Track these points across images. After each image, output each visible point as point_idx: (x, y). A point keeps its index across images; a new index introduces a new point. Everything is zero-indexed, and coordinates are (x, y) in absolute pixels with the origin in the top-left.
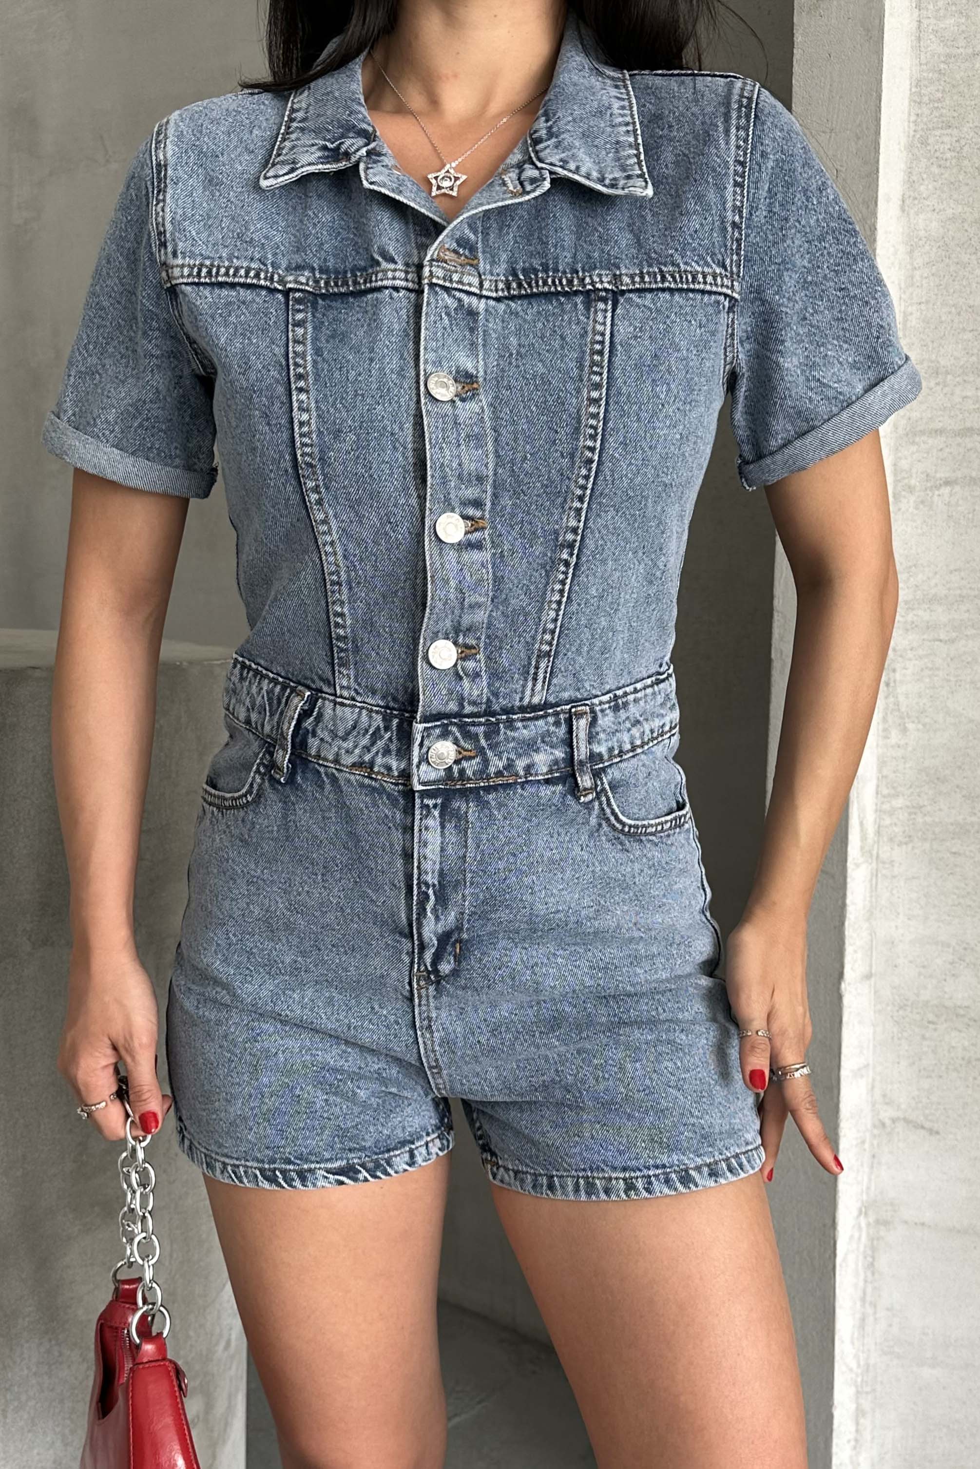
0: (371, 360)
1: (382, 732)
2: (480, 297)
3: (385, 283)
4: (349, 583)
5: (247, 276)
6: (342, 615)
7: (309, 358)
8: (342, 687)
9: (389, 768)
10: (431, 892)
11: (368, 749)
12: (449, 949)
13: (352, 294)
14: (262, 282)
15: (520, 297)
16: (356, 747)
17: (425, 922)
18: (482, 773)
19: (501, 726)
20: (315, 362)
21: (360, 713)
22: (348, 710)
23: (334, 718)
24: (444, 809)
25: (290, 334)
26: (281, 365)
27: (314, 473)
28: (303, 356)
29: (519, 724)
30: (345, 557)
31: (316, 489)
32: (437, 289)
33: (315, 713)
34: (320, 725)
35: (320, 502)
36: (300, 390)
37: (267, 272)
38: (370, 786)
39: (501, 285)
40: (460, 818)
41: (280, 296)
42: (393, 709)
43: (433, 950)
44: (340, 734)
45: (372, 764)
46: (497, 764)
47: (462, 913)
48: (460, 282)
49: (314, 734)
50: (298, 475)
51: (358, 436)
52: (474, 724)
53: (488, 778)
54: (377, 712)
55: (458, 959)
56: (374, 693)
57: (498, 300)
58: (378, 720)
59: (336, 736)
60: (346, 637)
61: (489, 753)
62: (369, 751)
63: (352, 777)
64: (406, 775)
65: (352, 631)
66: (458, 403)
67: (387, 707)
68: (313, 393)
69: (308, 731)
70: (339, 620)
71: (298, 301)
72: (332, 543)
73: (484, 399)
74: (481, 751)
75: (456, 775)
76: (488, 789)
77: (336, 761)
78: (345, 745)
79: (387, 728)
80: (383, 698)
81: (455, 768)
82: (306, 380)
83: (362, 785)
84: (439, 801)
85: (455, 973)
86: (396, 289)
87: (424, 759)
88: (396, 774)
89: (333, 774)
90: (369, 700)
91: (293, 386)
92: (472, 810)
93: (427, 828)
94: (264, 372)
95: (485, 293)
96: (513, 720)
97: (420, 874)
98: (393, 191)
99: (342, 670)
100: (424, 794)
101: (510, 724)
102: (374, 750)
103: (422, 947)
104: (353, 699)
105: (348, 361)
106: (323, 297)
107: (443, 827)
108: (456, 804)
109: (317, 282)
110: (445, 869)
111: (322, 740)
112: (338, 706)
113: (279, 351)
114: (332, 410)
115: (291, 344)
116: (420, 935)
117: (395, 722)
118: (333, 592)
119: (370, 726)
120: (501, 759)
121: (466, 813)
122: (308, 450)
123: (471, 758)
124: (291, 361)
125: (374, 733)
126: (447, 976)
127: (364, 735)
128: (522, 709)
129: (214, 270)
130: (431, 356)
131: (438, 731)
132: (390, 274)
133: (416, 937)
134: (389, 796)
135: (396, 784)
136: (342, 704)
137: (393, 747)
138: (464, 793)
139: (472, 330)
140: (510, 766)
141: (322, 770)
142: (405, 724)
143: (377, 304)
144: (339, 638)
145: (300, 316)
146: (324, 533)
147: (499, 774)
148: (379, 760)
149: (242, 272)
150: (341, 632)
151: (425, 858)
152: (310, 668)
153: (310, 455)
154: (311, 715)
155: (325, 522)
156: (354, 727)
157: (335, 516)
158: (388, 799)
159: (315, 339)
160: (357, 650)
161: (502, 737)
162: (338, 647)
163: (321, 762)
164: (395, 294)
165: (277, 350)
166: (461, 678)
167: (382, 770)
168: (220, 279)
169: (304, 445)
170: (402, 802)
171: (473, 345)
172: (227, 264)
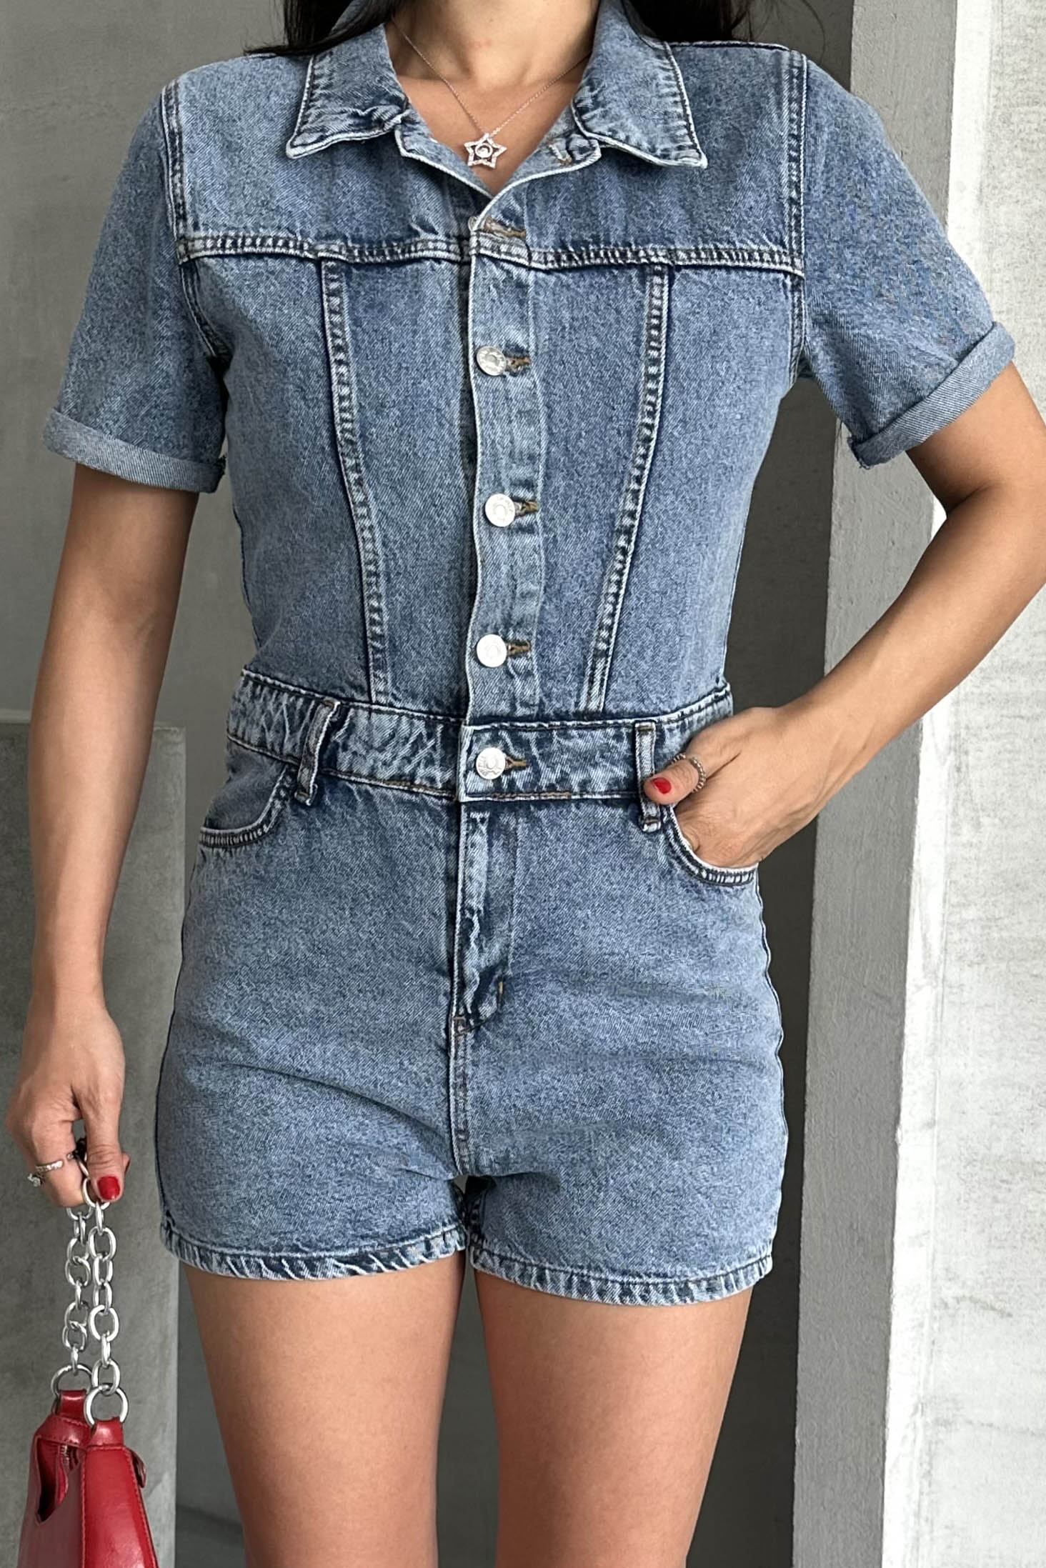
0: (415, 332)
1: (425, 740)
2: (530, 269)
3: (426, 253)
4: (388, 575)
5: (275, 245)
6: (379, 610)
7: (347, 329)
8: (378, 693)
9: (432, 780)
10: (475, 919)
11: (408, 759)
12: (492, 988)
13: (389, 264)
14: (292, 251)
15: (571, 269)
16: (394, 758)
17: (468, 954)
18: (533, 786)
19: (555, 733)
20: (354, 333)
21: (399, 721)
22: (385, 717)
23: (369, 728)
24: (492, 823)
25: (326, 304)
26: (316, 336)
27: (355, 451)
28: (341, 326)
29: (574, 733)
30: (384, 544)
31: (356, 468)
32: (485, 260)
33: (346, 724)
34: (353, 737)
35: (359, 482)
36: (340, 362)
37: (296, 240)
38: (410, 801)
39: (550, 258)
40: (511, 835)
41: (311, 265)
42: (437, 714)
43: (475, 988)
44: (376, 745)
45: (413, 776)
46: (549, 776)
47: (508, 946)
48: (508, 253)
49: (345, 748)
50: (337, 452)
51: (402, 411)
52: (525, 729)
53: (540, 792)
54: (419, 718)
55: (501, 1002)
56: (414, 696)
57: (548, 272)
58: (420, 727)
59: (372, 747)
60: (382, 636)
61: (542, 765)
62: (410, 762)
63: (389, 793)
64: (451, 787)
65: (390, 629)
66: (510, 378)
67: (429, 712)
68: (353, 366)
69: (337, 744)
70: (376, 616)
71: (331, 270)
72: (371, 528)
73: (536, 375)
74: (532, 761)
75: (505, 786)
76: (540, 804)
77: (372, 776)
78: (382, 757)
79: (430, 736)
80: (425, 702)
81: (505, 780)
82: (345, 352)
83: (401, 801)
84: (487, 815)
85: (497, 1017)
86: (438, 260)
87: (472, 768)
88: (440, 785)
89: (367, 791)
90: (408, 706)
91: (332, 359)
92: (521, 827)
93: (473, 845)
94: (298, 343)
95: (534, 265)
96: (568, 728)
97: (464, 899)
98: (432, 159)
99: (378, 672)
100: (472, 807)
101: (564, 732)
102: (415, 760)
103: (463, 986)
104: (391, 705)
105: (390, 332)
106: (357, 266)
107: (490, 845)
108: (504, 819)
109: (350, 251)
110: (492, 892)
111: (355, 753)
112: (373, 715)
113: (313, 321)
114: (374, 384)
115: (327, 315)
116: (461, 969)
117: (440, 728)
118: (370, 584)
119: (411, 734)
120: (553, 770)
121: (515, 829)
122: (348, 426)
123: (521, 768)
124: (328, 332)
125: (415, 743)
126: (488, 1020)
127: (404, 744)
128: (578, 716)
129: (240, 241)
130: (480, 329)
131: (487, 735)
132: (431, 245)
133: (456, 973)
134: (431, 811)
135: (440, 798)
136: (378, 712)
137: (437, 756)
138: (514, 807)
139: (521, 303)
140: (564, 779)
141: (353, 787)
142: (451, 730)
143: (418, 275)
144: (376, 637)
145: (334, 286)
146: (363, 516)
147: (551, 788)
148: (421, 771)
149: (270, 241)
150: (378, 630)
151: (471, 879)
152: (339, 675)
153: (351, 431)
154: (341, 727)
155: (364, 504)
156: (392, 736)
157: (376, 498)
158: (430, 815)
159: (352, 310)
160: (394, 649)
161: (555, 747)
162: (374, 647)
163: (353, 778)
164: (437, 266)
165: (311, 321)
166: (512, 677)
167: (424, 782)
168: (246, 250)
169: (343, 420)
170: (445, 817)
171: (523, 318)
172: (252, 234)
